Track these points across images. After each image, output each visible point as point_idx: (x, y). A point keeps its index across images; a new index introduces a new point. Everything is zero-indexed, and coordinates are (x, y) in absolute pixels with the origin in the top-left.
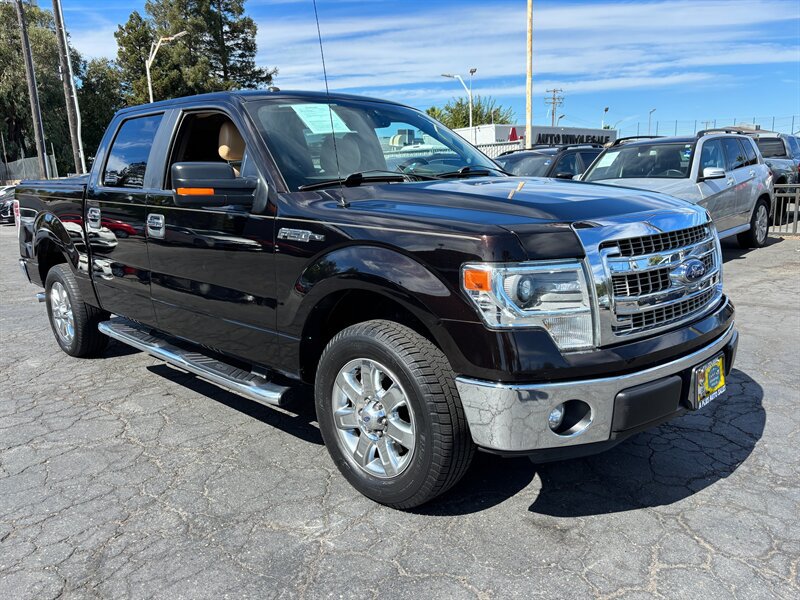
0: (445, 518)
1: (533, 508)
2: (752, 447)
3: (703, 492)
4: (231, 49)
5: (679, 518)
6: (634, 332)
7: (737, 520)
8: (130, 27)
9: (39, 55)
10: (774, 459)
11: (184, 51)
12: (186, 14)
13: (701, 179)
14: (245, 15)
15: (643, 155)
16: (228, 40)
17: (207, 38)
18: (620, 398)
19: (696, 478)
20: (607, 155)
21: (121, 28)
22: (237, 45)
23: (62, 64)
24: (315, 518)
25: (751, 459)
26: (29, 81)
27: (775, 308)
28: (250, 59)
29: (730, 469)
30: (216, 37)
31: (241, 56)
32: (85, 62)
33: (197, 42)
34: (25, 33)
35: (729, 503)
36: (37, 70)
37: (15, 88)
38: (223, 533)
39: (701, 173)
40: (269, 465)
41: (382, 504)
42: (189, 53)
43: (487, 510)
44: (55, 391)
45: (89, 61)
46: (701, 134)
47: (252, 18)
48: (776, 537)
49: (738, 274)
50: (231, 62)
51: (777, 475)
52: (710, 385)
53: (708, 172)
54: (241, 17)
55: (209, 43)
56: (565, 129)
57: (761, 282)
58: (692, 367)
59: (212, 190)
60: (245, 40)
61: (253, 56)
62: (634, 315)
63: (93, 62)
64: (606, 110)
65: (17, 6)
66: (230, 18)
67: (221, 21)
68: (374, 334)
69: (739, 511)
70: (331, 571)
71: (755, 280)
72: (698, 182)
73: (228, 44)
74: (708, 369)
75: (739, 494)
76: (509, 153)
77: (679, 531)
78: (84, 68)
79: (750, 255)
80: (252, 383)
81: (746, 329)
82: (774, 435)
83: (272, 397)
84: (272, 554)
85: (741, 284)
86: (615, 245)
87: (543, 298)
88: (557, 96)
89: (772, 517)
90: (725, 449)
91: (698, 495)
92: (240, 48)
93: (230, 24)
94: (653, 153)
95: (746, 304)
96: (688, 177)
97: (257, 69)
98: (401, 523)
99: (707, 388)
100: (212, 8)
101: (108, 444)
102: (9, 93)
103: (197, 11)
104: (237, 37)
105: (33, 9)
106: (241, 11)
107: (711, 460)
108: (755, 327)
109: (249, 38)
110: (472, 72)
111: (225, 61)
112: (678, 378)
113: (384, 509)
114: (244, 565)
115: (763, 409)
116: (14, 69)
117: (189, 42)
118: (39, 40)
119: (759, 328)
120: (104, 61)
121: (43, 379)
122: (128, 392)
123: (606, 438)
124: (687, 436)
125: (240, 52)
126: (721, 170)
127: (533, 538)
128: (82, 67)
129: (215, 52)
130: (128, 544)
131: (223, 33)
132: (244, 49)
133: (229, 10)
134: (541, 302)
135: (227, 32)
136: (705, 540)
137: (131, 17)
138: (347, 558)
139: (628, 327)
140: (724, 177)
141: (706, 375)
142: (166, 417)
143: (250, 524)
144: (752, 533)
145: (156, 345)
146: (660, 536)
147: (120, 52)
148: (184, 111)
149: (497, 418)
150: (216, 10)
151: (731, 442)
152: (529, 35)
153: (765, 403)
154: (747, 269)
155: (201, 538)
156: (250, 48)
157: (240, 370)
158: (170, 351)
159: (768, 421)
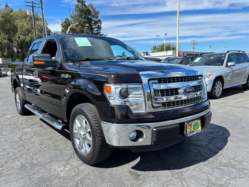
0: (102, 169)
1: (132, 168)
2: (218, 152)
3: (193, 166)
4: (94, 28)
5: (180, 174)
6: (162, 108)
7: (200, 176)
8: (65, 22)
9: (39, 30)
10: (224, 157)
11: (80, 29)
12: (82, 18)
13: (227, 66)
14: (99, 18)
15: (209, 58)
16: (93, 26)
17: (87, 25)
18: (154, 130)
19: (193, 161)
20: (197, 58)
21: (63, 22)
22: (96, 27)
23: (44, 32)
24: (62, 166)
25: (215, 157)
26: (35, 37)
27: (247, 108)
28: (100, 31)
29: (206, 159)
30: (90, 25)
31: (97, 30)
32: (52, 32)
33: (84, 26)
34: (34, 23)
35: (200, 170)
36: (38, 34)
37: (31, 39)
38: (32, 169)
39: (227, 64)
40: (58, 149)
41: (85, 163)
42: (82, 30)
43: (117, 167)
44: (9, 125)
45: (53, 32)
46: (228, 52)
47: (100, 19)
48: (211, 183)
49: (240, 98)
50: (94, 32)
51: (222, 162)
52: (194, 129)
53: (229, 64)
54: (97, 19)
55: (88, 26)
56: (196, 52)
57: (246, 100)
58: (185, 122)
59: (44, 62)
60: (98, 25)
61: (100, 30)
62: (162, 103)
63: (54, 32)
64: (210, 47)
65: (33, 16)
66: (94, 19)
67: (91, 20)
68: (82, 107)
69: (202, 173)
70: (57, 183)
71: (244, 100)
72: (226, 67)
73: (93, 27)
74: (193, 123)
75: (205, 168)
76: (168, 58)
77: (178, 178)
78: (52, 34)
79: (246, 92)
80: (55, 123)
81: (234, 115)
82: (227, 149)
83: (60, 127)
84: (42, 176)
85: (239, 101)
86: (156, 80)
87: (130, 96)
88: (195, 42)
89: (213, 176)
90: (208, 153)
91: (191, 167)
92: (97, 28)
93: (94, 21)
94: (212, 58)
95: (238, 107)
96: (223, 65)
97: (101, 34)
98: (88, 169)
99: (192, 130)
100: (89, 16)
101: (15, 140)
102: (30, 41)
103: (85, 18)
104: (96, 25)
105: (38, 17)
106: (97, 17)
107: (201, 156)
108: (237, 114)
109: (99, 25)
110: (166, 34)
111: (92, 32)
112: (178, 125)
113: (85, 165)
114: (32, 179)
115: (228, 141)
116: (32, 34)
117: (82, 26)
118: (39, 26)
119: (239, 115)
120: (58, 32)
121: (9, 121)
122: (29, 126)
123: (150, 144)
124: (197, 148)
125: (97, 29)
126: (234, 63)
127: (127, 177)
128: (51, 33)
129: (89, 29)
130: (3, 170)
131: (92, 24)
132: (98, 28)
133: (94, 17)
134: (129, 97)
135: (93, 23)
136: (185, 182)
137: (66, 19)
138: (65, 179)
139: (160, 107)
140: (235, 65)
141: (192, 125)
142: (36, 133)
143: (41, 167)
144: (203, 181)
145: (36, 111)
146: (170, 180)
147: (62, 29)
148: (47, 40)
149: (114, 136)
150: (90, 17)
151: (211, 150)
152: (178, 25)
153: (229, 139)
154: (244, 96)
155: (25, 170)
156: (99, 28)
157: (55, 119)
158: (39, 113)
159: (227, 144)
